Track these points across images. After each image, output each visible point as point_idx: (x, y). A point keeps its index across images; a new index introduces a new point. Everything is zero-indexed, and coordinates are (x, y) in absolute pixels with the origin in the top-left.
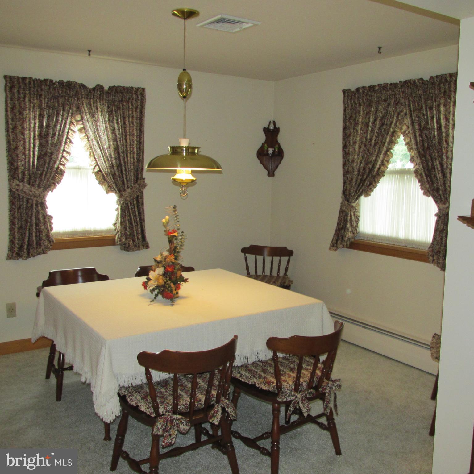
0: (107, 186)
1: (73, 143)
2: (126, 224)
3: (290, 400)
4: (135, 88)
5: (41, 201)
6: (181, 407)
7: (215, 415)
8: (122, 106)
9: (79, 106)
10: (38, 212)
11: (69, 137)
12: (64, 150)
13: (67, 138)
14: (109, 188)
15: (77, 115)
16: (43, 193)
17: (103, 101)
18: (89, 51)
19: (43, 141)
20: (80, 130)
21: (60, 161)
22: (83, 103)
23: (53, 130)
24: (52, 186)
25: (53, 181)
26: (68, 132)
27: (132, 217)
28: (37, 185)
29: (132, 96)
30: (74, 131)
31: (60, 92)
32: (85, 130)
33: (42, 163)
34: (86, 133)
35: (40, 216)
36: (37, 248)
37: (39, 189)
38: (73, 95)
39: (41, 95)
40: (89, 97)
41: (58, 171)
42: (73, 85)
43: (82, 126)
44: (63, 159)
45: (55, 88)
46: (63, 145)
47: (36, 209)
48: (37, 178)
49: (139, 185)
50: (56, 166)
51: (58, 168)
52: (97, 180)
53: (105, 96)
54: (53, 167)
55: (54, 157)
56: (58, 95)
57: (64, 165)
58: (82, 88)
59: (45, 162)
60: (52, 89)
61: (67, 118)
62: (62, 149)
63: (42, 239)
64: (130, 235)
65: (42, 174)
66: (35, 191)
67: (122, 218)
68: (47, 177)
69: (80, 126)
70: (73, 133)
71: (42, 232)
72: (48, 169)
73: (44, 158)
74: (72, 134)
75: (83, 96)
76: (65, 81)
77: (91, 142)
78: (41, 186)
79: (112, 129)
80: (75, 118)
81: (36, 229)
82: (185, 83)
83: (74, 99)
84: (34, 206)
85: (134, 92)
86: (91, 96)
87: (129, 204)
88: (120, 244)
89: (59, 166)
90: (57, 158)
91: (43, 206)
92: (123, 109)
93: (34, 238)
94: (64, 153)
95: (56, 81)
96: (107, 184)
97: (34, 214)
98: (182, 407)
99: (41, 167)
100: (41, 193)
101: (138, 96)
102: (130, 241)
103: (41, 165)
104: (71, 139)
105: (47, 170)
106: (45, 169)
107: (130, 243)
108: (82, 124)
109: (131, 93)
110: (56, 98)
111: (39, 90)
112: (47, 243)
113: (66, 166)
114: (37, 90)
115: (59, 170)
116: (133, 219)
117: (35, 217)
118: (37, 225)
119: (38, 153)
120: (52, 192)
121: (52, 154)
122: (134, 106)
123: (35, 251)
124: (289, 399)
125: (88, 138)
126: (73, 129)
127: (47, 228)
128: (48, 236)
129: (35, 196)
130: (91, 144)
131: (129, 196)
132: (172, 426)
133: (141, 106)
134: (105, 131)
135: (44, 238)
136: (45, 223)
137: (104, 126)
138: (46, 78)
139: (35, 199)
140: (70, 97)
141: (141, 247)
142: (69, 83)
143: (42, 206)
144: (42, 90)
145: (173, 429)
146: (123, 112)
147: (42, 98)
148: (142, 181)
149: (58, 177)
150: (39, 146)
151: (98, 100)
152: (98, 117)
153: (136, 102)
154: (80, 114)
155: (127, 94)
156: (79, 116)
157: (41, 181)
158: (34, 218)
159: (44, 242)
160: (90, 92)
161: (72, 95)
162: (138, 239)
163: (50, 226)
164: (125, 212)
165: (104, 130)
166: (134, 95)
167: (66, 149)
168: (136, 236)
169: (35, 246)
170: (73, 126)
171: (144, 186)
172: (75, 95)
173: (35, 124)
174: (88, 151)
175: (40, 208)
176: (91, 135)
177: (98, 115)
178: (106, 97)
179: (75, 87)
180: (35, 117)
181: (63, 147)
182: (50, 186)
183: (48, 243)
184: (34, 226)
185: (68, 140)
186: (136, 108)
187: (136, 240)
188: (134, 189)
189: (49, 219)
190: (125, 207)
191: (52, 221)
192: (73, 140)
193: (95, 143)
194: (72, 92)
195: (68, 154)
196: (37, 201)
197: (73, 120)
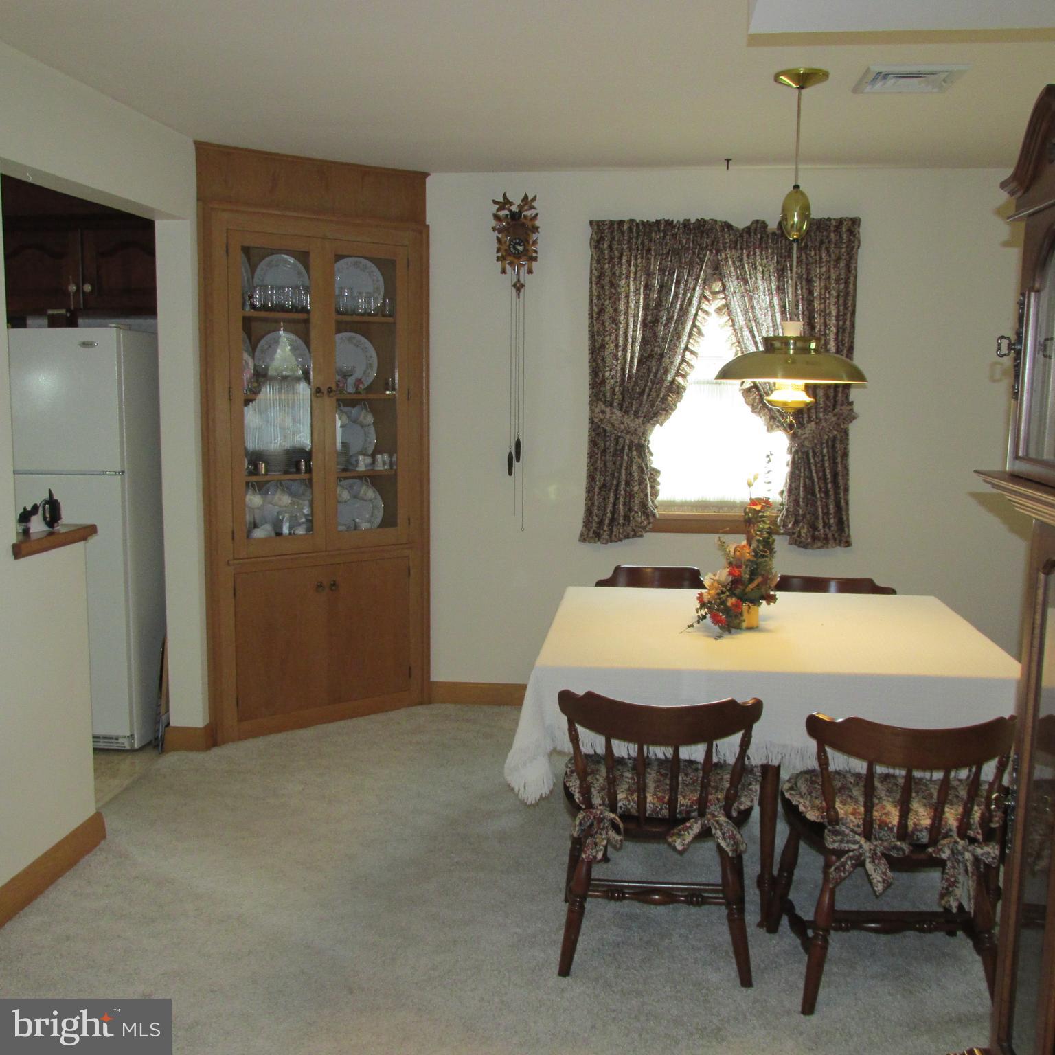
0: (768, 417)
1: (702, 335)
2: (799, 493)
3: (846, 849)
4: (834, 219)
5: (639, 441)
6: (629, 804)
7: (682, 833)
8: (807, 258)
9: (719, 264)
10: (631, 460)
11: (697, 323)
12: (686, 348)
13: (694, 325)
14: (772, 420)
15: (715, 281)
16: (642, 427)
17: (767, 250)
18: (728, 161)
19: (648, 334)
20: (719, 310)
21: (679, 369)
22: (727, 257)
23: (669, 312)
24: (661, 414)
25: (663, 406)
26: (696, 314)
27: (816, 480)
28: (632, 412)
29: (828, 237)
30: (707, 313)
31: (684, 241)
32: (728, 309)
33: (644, 373)
34: (729, 316)
35: (635, 467)
36: (624, 525)
37: (636, 420)
38: (707, 245)
39: (649, 250)
40: (739, 247)
41: (672, 388)
42: (708, 226)
43: (723, 302)
44: (684, 365)
45: (674, 236)
46: (685, 338)
47: (628, 455)
48: (633, 399)
49: (838, 416)
50: (669, 378)
51: (673, 381)
52: (748, 404)
53: (770, 241)
54: (662, 381)
55: (666, 360)
56: (680, 247)
57: (683, 376)
58: (726, 230)
59: (649, 370)
60: (668, 238)
61: (694, 289)
62: (683, 346)
63: (633, 510)
64: (804, 516)
65: (643, 391)
66: (629, 423)
67: (793, 481)
68: (650, 398)
69: (719, 302)
70: (706, 317)
71: (634, 497)
72: (653, 382)
73: (648, 363)
74: (704, 319)
75: (728, 245)
76: (693, 221)
77: (739, 332)
78: (640, 414)
79: (782, 304)
80: (710, 288)
81: (625, 491)
82: (796, 214)
83: (711, 251)
84: (626, 450)
85: (832, 229)
86: (742, 244)
87: (811, 455)
88: (786, 533)
89: (677, 378)
90: (672, 363)
91: (641, 449)
92: (807, 265)
93: (621, 507)
94: (687, 353)
95: (678, 222)
96: (768, 413)
97: (624, 464)
98: (632, 804)
99: (641, 380)
100: (639, 427)
101: (841, 237)
102: (803, 527)
103: (642, 376)
104: (701, 327)
105: (653, 385)
106: (649, 384)
107: (802, 531)
108: (724, 298)
109: (826, 230)
110: (675, 252)
111: (646, 242)
112: (639, 518)
113: (688, 378)
114: (643, 243)
115: (674, 386)
116: (818, 483)
117: (626, 470)
118: (627, 483)
119: (639, 353)
120: (661, 425)
121: (662, 355)
122: (833, 255)
123: (621, 530)
124: (845, 846)
125: (733, 325)
126: (707, 310)
127: (644, 490)
128: (644, 505)
129: (628, 433)
130: (739, 335)
131: (811, 438)
132: (599, 828)
133: (848, 254)
134: (769, 309)
135: (636, 509)
136: (642, 481)
137: (768, 300)
138: (659, 218)
139: (628, 436)
140: (702, 249)
141: (831, 542)
142: (701, 223)
143: (640, 451)
144: (650, 241)
145: (601, 834)
146: (807, 269)
147: (651, 254)
148: (845, 408)
149: (672, 398)
150: (641, 342)
151: (757, 250)
152: (756, 283)
153: (837, 246)
154: (721, 280)
155: (818, 233)
156: (719, 284)
157: (640, 405)
158: (623, 472)
159: (636, 515)
160: (741, 236)
161: (705, 245)
162: (825, 525)
163: (653, 487)
164: (800, 470)
165: (767, 309)
166: (832, 234)
167: (690, 346)
168: (821, 518)
169: (621, 521)
170: (707, 302)
171: (851, 417)
172: (712, 244)
173: (637, 302)
174: (731, 349)
175: (635, 453)
176: (740, 320)
177: (756, 279)
178: (772, 242)
179: (711, 229)
180: (637, 290)
181: (685, 341)
182: (656, 414)
183: (643, 518)
184: (623, 486)
185: (695, 330)
186: (838, 260)
187: (821, 527)
188: (823, 424)
189: (651, 474)
190: (799, 458)
191: (659, 479)
192: (704, 330)
193: (746, 333)
194: (705, 240)
195: (693, 356)
196: (631, 442)
197: (707, 293)
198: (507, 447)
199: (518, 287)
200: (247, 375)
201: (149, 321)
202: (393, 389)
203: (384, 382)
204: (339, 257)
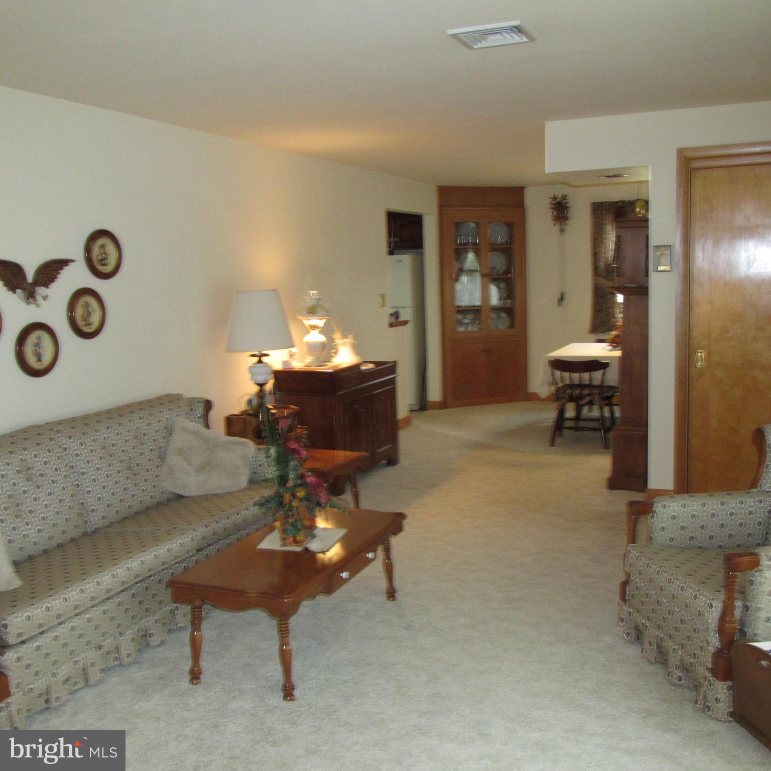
198: (558, 295)
199: (562, 231)
200: (455, 270)
201: (419, 250)
202: (511, 274)
203: (508, 271)
204: (490, 223)
